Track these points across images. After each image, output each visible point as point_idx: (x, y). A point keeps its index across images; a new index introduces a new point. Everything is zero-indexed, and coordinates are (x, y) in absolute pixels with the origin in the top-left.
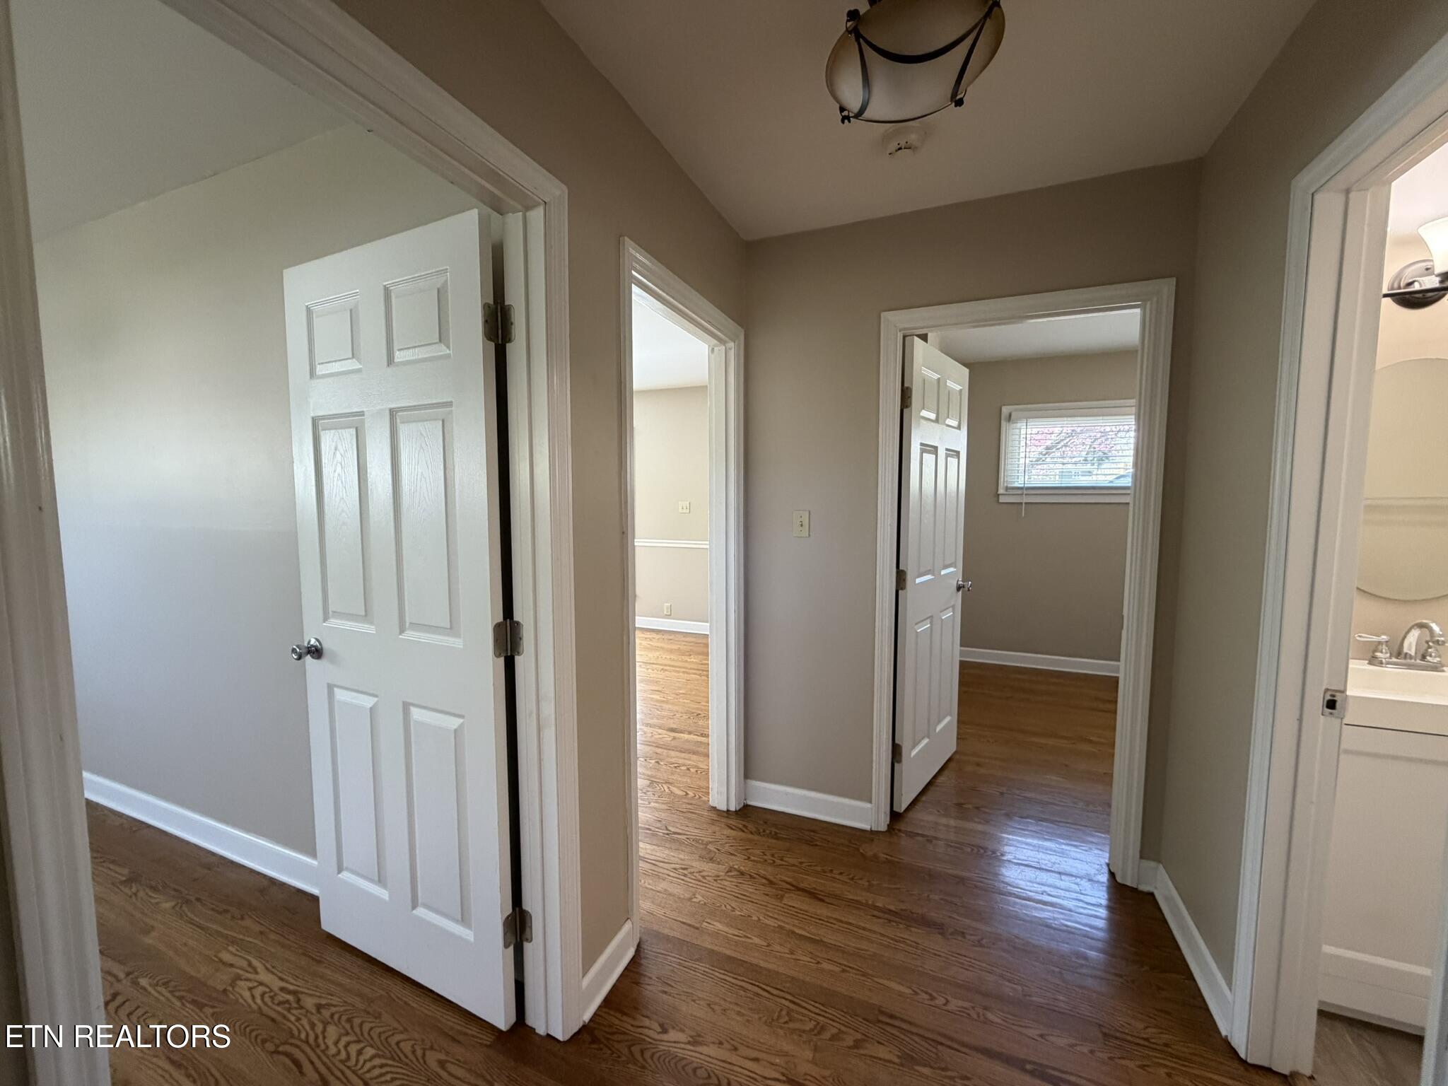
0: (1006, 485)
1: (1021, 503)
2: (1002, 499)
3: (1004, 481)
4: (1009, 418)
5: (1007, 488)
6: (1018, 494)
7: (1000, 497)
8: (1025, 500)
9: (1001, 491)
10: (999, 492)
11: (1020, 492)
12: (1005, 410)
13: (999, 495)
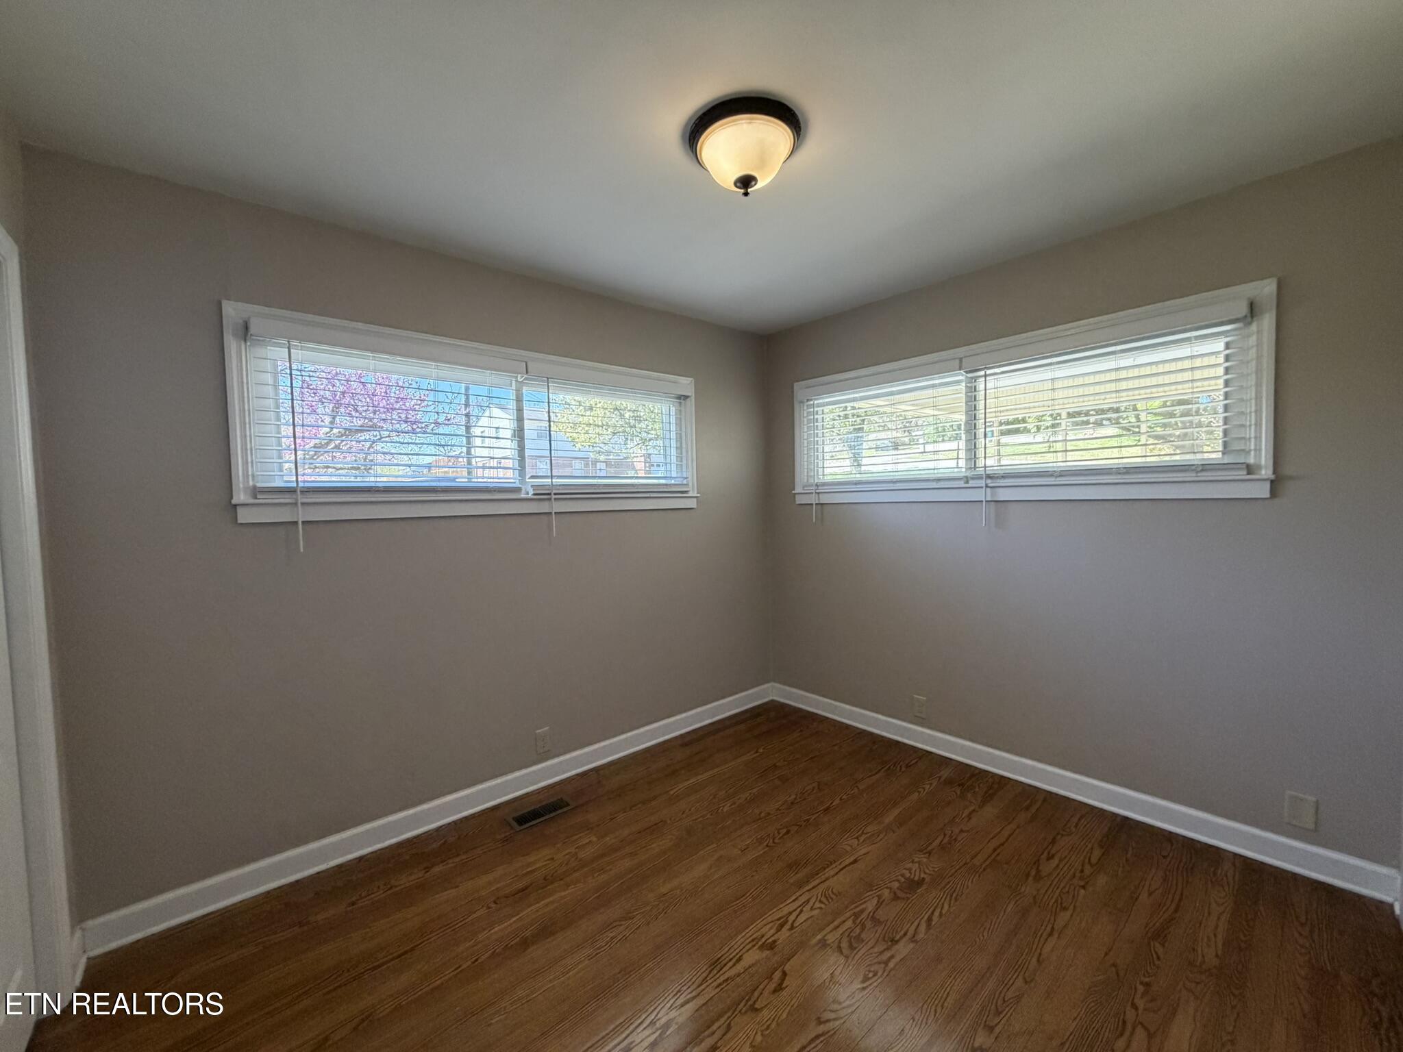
0: (251, 483)
1: (296, 523)
2: (244, 516)
3: (246, 475)
4: (245, 332)
5: (256, 491)
6: (286, 504)
7: (240, 511)
8: (302, 515)
9: (240, 497)
10: (234, 501)
11: (287, 499)
12: (232, 310)
13: (235, 506)
